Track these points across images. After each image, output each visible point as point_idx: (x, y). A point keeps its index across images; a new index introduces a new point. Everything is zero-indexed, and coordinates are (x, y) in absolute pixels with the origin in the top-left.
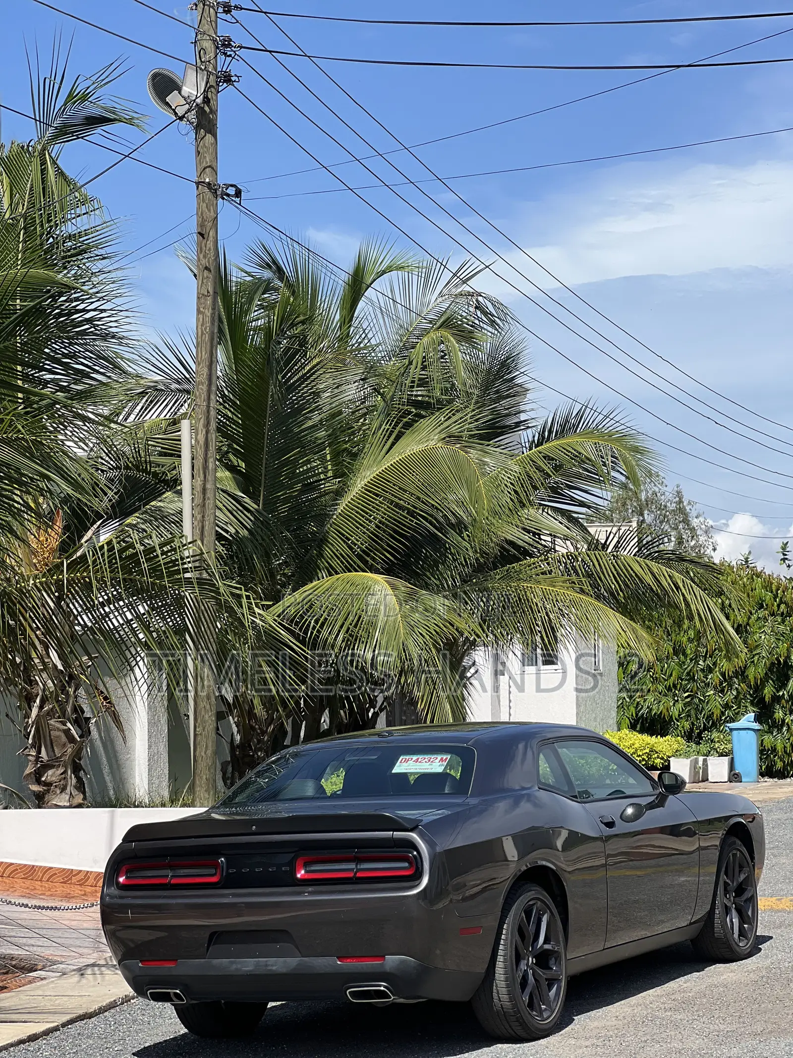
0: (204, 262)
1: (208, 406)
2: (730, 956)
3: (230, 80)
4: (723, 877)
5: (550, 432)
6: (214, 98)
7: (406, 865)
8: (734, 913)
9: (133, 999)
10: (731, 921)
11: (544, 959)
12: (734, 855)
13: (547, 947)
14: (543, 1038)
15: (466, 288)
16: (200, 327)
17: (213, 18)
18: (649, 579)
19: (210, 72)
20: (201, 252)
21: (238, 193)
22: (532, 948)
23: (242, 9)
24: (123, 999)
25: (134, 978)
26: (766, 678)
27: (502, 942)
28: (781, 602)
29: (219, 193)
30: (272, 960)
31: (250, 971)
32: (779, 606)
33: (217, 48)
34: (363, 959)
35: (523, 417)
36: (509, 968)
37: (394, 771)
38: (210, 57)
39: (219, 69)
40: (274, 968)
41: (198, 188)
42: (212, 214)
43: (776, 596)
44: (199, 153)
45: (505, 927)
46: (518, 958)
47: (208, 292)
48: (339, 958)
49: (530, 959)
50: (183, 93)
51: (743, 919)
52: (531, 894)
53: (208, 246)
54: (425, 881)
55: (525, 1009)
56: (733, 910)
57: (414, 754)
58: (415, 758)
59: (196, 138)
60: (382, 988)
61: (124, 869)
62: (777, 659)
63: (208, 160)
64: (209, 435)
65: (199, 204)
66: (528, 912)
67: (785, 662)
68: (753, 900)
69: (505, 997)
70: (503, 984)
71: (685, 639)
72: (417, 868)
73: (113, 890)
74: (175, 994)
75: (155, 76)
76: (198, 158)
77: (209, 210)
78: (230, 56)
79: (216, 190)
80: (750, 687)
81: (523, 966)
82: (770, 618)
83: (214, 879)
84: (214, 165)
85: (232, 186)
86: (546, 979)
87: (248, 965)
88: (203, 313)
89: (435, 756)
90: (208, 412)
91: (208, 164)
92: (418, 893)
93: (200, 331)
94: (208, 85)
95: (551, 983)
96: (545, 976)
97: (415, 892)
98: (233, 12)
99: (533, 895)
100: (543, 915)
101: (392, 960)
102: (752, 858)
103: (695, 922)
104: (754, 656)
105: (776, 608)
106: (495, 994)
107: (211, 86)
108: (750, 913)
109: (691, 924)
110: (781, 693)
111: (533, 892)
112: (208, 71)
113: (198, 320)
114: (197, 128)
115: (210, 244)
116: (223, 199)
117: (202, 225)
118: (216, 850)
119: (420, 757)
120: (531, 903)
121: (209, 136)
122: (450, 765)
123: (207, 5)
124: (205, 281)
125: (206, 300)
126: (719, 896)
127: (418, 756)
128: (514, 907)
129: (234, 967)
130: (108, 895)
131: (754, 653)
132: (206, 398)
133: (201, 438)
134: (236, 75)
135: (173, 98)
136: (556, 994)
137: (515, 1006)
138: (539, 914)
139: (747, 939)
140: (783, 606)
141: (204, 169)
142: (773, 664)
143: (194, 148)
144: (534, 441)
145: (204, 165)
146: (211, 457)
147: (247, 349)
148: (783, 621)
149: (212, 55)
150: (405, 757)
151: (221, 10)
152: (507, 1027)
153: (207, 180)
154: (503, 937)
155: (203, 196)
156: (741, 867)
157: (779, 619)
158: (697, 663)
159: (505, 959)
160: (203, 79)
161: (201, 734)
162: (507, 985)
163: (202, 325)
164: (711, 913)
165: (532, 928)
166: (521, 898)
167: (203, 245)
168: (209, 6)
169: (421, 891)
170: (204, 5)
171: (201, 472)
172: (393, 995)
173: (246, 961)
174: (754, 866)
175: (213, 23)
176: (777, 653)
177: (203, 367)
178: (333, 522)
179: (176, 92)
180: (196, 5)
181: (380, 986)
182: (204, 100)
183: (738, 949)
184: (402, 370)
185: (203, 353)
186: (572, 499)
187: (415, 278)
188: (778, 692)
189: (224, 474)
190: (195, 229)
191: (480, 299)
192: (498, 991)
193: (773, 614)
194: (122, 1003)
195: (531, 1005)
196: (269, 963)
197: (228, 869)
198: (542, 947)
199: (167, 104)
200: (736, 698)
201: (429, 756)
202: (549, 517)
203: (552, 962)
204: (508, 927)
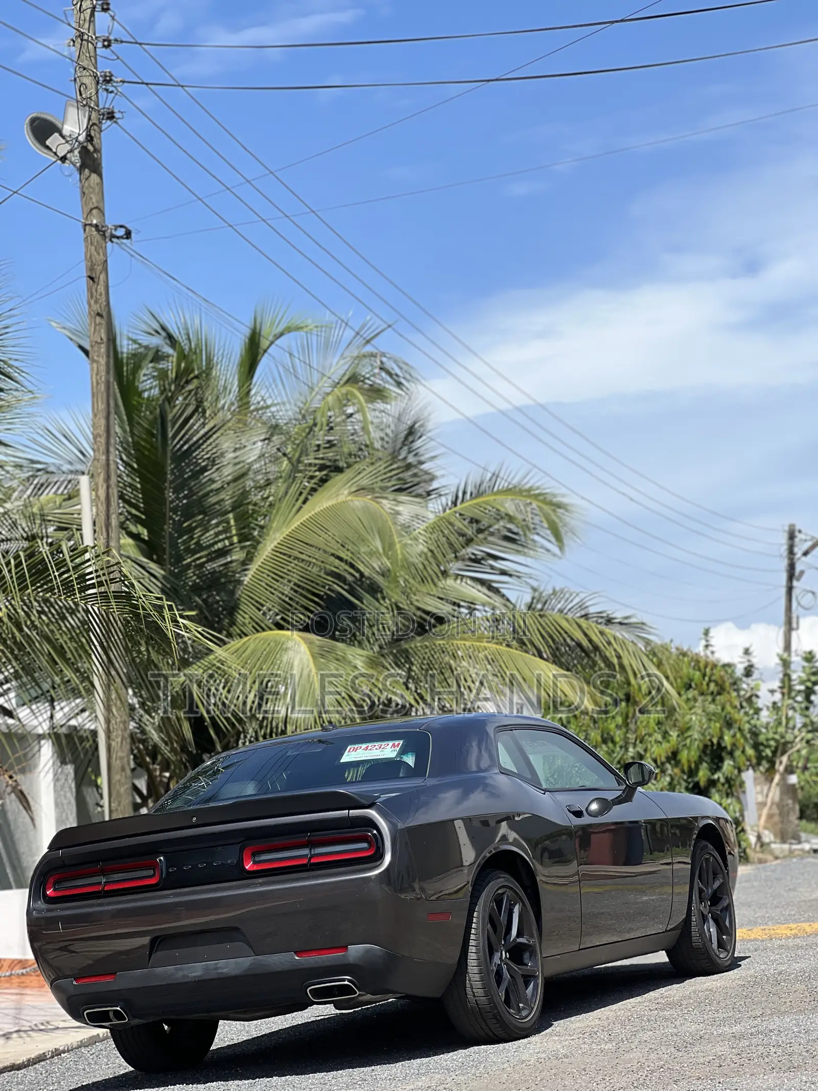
0: (96, 308)
1: (108, 460)
2: (711, 968)
3: (113, 117)
4: (697, 883)
5: (464, 493)
6: (98, 136)
7: (365, 845)
8: (711, 922)
9: (64, 1053)
10: (709, 931)
11: (517, 953)
12: (707, 860)
13: (521, 940)
14: (523, 1038)
15: (369, 349)
16: (94, 376)
17: (92, 54)
18: (579, 636)
19: (92, 108)
20: (92, 297)
21: (128, 235)
22: (505, 941)
23: (122, 42)
24: (52, 1052)
25: (68, 999)
26: (700, 760)
27: (473, 931)
28: (710, 681)
29: (108, 234)
30: (222, 963)
31: (198, 976)
32: (708, 685)
33: (98, 83)
34: (322, 952)
35: (435, 485)
36: (482, 959)
37: (342, 761)
38: (91, 93)
39: (101, 106)
40: (225, 970)
41: (85, 230)
42: (102, 256)
43: (704, 675)
44: (84, 193)
45: (475, 914)
46: (491, 951)
47: (101, 339)
48: (297, 953)
49: (504, 953)
50: (65, 132)
51: (721, 929)
52: (501, 881)
53: (99, 291)
54: (388, 858)
55: (502, 1007)
56: (710, 920)
57: (362, 743)
58: (364, 746)
59: (80, 180)
60: (346, 983)
61: (51, 880)
62: (710, 740)
63: (94, 200)
64: (110, 491)
65: (87, 247)
66: (498, 901)
67: (719, 744)
68: (729, 909)
69: (480, 992)
70: (477, 977)
71: (613, 726)
72: (378, 848)
73: (41, 904)
74: (116, 1012)
75: (33, 121)
76: (84, 199)
77: (99, 254)
78: (112, 92)
79: (104, 232)
80: (683, 772)
81: (496, 959)
82: (700, 699)
83: (153, 881)
84: (101, 205)
85: (121, 226)
86: (522, 975)
87: (195, 970)
88: (97, 362)
89: (386, 743)
90: (108, 465)
91: (95, 205)
92: (380, 873)
93: (95, 381)
94: (91, 123)
95: (528, 979)
96: (521, 973)
97: (377, 872)
98: (114, 46)
99: (503, 882)
100: (514, 905)
101: (356, 951)
102: (726, 865)
103: (671, 930)
104: (686, 738)
105: (705, 687)
106: (468, 989)
107: (94, 124)
108: (727, 923)
109: (666, 931)
110: (716, 777)
111: (503, 879)
112: (90, 107)
113: (92, 369)
114: (81, 169)
115: (101, 288)
116: (112, 242)
117: (91, 268)
118: (153, 849)
119: (370, 745)
120: (500, 892)
121: (94, 176)
122: (403, 751)
123: (85, 40)
124: (98, 327)
125: (100, 348)
126: (694, 901)
127: (368, 744)
128: (484, 894)
129: (180, 973)
130: (34, 909)
131: (686, 735)
132: (105, 451)
133: (102, 492)
134: (119, 111)
135: (54, 141)
136: (534, 992)
137: (491, 1001)
138: (511, 904)
139: (726, 950)
140: (712, 686)
141: (91, 210)
142: (706, 746)
143: (78, 192)
144: (447, 505)
145: (91, 206)
146: (113, 513)
147: (141, 411)
148: (714, 700)
149: (93, 91)
150: (352, 746)
151: (100, 45)
152: (484, 1026)
153: (95, 222)
154: (474, 926)
155: (91, 239)
156: (715, 875)
157: (710, 698)
158: (627, 750)
159: (477, 949)
160: (85, 116)
161: (117, 810)
162: (481, 977)
163: (97, 374)
164: (687, 921)
165: (503, 918)
166: (490, 884)
167: (94, 290)
168: (88, 41)
169: (384, 871)
170: (82, 40)
171: (104, 529)
172: (359, 990)
173: (194, 966)
174: (728, 873)
175: (92, 59)
176: (709, 734)
177: (100, 419)
178: (244, 589)
179: (56, 134)
180: (74, 42)
181: (344, 980)
182: (86, 138)
183: (719, 961)
184: (307, 430)
185: (100, 404)
186: (492, 567)
187: (314, 338)
188: (713, 774)
189: (127, 541)
190: (84, 273)
191: (384, 359)
192: (471, 985)
193: (702, 694)
194: (52, 1057)
195: (507, 1002)
196: (219, 966)
197: (167, 869)
198: (514, 940)
199: (48, 148)
200: (670, 784)
201: (379, 743)
202: (468, 587)
203: (526, 955)
204: (478, 915)
